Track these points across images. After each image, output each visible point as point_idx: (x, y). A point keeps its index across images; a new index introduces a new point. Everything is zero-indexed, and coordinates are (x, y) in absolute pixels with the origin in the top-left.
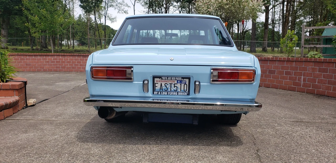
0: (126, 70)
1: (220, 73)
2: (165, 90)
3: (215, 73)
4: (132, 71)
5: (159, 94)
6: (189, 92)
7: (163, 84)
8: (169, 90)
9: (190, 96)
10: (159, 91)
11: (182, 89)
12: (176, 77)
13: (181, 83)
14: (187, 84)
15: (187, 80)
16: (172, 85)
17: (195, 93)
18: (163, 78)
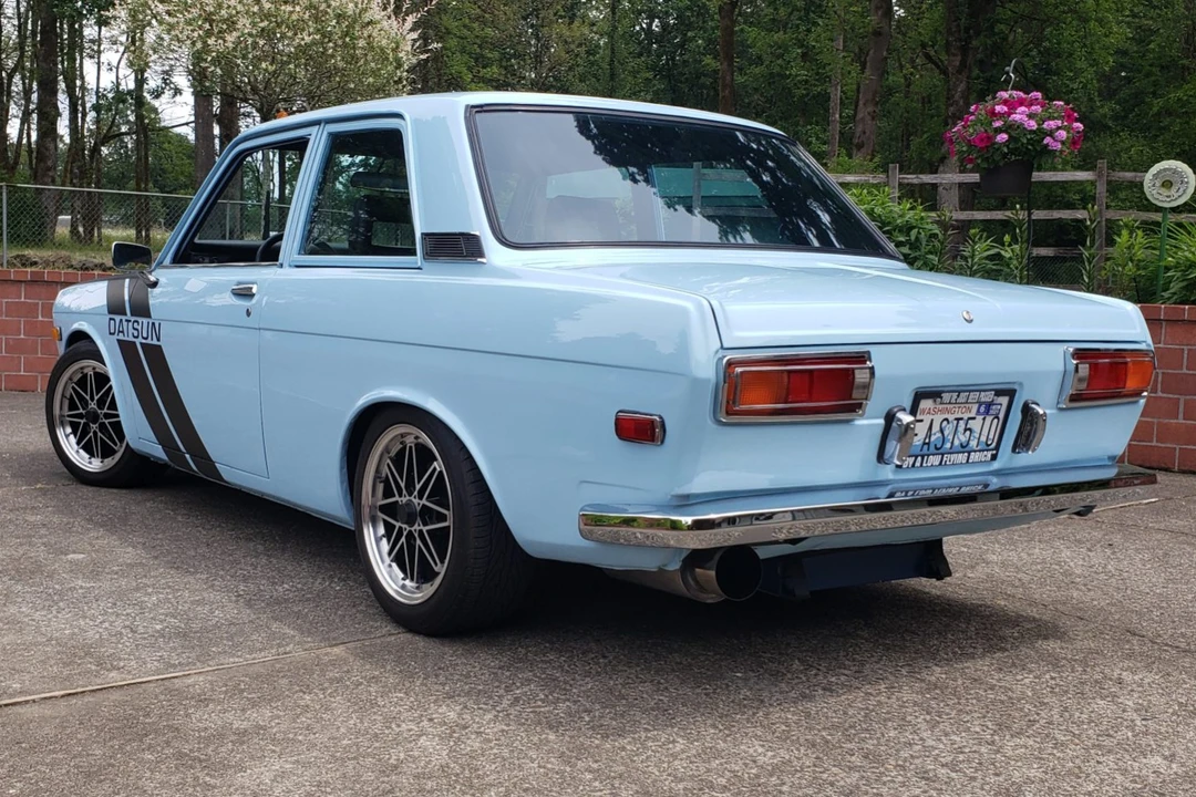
0: (853, 370)
1: (1094, 368)
2: (937, 449)
3: (1084, 369)
4: (872, 369)
5: (918, 464)
6: (997, 448)
7: (938, 419)
8: (948, 445)
9: (996, 465)
10: (918, 452)
11: (983, 439)
12: (980, 391)
13: (987, 412)
14: (1001, 416)
15: (1004, 400)
16: (962, 423)
17: (1014, 450)
18: (946, 397)
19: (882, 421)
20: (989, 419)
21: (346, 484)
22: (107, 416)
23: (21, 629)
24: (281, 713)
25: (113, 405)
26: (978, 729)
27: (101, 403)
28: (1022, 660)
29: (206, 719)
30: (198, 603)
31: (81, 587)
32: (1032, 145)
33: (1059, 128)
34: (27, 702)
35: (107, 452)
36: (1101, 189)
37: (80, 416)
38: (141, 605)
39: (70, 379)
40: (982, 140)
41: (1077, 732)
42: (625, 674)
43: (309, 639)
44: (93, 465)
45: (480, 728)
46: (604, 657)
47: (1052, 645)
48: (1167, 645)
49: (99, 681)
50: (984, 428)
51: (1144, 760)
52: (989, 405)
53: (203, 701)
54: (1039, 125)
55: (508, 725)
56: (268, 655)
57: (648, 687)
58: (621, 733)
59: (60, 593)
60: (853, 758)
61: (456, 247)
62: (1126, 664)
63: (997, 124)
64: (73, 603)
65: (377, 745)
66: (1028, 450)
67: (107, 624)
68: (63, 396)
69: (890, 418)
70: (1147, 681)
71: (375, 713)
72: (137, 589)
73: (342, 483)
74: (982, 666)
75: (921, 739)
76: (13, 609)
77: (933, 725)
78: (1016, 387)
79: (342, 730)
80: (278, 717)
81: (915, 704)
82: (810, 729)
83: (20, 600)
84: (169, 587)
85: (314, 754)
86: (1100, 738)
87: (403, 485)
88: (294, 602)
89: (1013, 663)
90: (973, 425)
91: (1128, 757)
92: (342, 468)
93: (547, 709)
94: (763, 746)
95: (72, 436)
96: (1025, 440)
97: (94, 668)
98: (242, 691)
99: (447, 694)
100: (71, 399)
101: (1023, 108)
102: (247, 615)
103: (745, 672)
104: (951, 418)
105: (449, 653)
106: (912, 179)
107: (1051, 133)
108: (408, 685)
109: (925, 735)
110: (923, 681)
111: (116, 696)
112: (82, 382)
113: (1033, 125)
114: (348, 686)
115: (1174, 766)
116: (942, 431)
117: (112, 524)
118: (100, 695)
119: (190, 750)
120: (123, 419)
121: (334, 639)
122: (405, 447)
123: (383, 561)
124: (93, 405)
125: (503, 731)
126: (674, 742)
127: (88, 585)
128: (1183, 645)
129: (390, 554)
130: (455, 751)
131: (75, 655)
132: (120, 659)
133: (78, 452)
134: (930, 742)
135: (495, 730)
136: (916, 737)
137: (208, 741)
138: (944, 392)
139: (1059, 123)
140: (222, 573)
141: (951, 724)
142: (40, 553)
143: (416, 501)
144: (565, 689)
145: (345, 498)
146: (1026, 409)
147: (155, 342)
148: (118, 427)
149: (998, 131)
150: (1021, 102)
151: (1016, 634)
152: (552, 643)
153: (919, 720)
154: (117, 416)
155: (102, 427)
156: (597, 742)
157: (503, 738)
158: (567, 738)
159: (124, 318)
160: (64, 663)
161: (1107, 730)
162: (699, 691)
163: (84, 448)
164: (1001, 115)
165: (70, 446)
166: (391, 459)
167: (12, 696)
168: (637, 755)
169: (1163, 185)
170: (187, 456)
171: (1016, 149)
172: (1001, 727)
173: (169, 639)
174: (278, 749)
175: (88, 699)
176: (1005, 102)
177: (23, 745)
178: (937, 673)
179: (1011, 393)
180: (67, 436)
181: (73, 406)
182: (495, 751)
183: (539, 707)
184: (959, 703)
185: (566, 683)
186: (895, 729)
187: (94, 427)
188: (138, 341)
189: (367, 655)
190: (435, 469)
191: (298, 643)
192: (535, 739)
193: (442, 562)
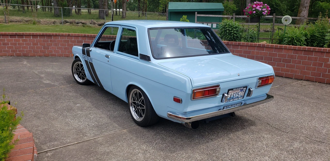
0: (216, 88)
1: (262, 81)
2: (232, 98)
3: (261, 81)
4: (220, 88)
5: (229, 101)
6: (244, 96)
7: (232, 93)
8: (234, 97)
9: (243, 99)
10: (229, 99)
11: (241, 95)
12: (240, 88)
13: (242, 91)
14: (245, 91)
15: (245, 88)
16: (237, 93)
17: (247, 96)
18: (234, 90)
19: (222, 96)
20: (242, 92)
21: (127, 96)
22: (83, 72)
23: (69, 125)
24: (115, 148)
25: (84, 70)
26: (237, 150)
27: (82, 70)
28: (247, 132)
29: (101, 149)
30: (100, 117)
31: (79, 114)
32: (260, 13)
33: (265, 10)
34: (70, 145)
35: (83, 79)
36: (274, 19)
37: (78, 72)
38: (90, 118)
39: (76, 65)
40: (250, 12)
41: (254, 151)
42: (176, 136)
43: (120, 128)
44: (81, 81)
45: (149, 151)
46: (173, 132)
47: (253, 127)
48: (274, 127)
49: (83, 139)
50: (241, 93)
51: (265, 158)
52: (242, 90)
53: (101, 144)
54: (262, 9)
55: (154, 150)
56: (112, 132)
57: (180, 140)
58: (174, 152)
59: (76, 115)
60: (214, 158)
61: (145, 58)
62: (266, 132)
63: (254, 9)
64: (78, 118)
65: (131, 155)
66: (249, 97)
67: (84, 124)
68: (75, 68)
69: (223, 95)
70: (269, 137)
71: (131, 147)
72: (90, 114)
73: (126, 96)
74: (239, 133)
75: (227, 153)
76: (67, 120)
77: (229, 149)
78: (247, 86)
79: (125, 152)
80: (114, 149)
81: (227, 144)
82: (207, 150)
83: (68, 117)
84: (95, 113)
85: (120, 158)
86: (258, 152)
87: (137, 99)
88: (117, 117)
89: (246, 132)
90: (239, 93)
91: (262, 157)
92: (126, 94)
93: (161, 146)
94: (199, 155)
95: (77, 75)
96: (249, 94)
97: (82, 136)
98: (108, 142)
99: (144, 142)
100: (76, 68)
101: (259, 6)
102: (109, 121)
103: (197, 136)
104: (235, 93)
105: (145, 131)
106: (237, 16)
107: (264, 11)
108: (137, 140)
109: (227, 152)
110: (229, 137)
111: (86, 143)
112: (78, 65)
113: (260, 9)
114: (127, 140)
115: (270, 159)
116: (233, 95)
117: (85, 96)
118: (83, 143)
119: (99, 157)
120: (85, 73)
121: (125, 128)
122: (137, 92)
123: (133, 112)
124: (80, 70)
125: (153, 152)
126: (183, 154)
127: (81, 113)
128: (277, 127)
129: (135, 111)
130: (145, 157)
131: (79, 132)
132: (87, 133)
133: (78, 78)
134: (228, 154)
135: (152, 151)
136: (226, 152)
137: (102, 155)
138: (234, 89)
139: (266, 9)
140: (105, 109)
141: (232, 149)
142: (72, 104)
143: (139, 103)
144: (165, 141)
145: (126, 98)
146: (249, 89)
147: (91, 62)
148: (85, 74)
149: (254, 10)
150: (259, 5)
151: (247, 125)
152: (163, 128)
153: (227, 148)
154: (85, 72)
155: (82, 74)
156: (170, 154)
157: (153, 154)
158: (165, 154)
159: (85, 56)
160: (77, 134)
161: (259, 150)
162: (189, 140)
163: (79, 77)
164: (254, 8)
165: (76, 77)
166: (134, 94)
167: (68, 143)
168: (176, 158)
169: (285, 20)
170: (98, 84)
171: (257, 14)
172: (241, 149)
173: (95, 127)
174: (114, 157)
175: (81, 144)
176: (255, 4)
177: (70, 156)
178: (231, 135)
179: (246, 87)
180: (76, 75)
181: (77, 70)
182: (152, 157)
183: (160, 145)
184: (234, 143)
185: (165, 139)
186: (222, 150)
187: (81, 74)
188: (88, 61)
189: (130, 132)
190: (142, 98)
191: (118, 129)
192: (159, 154)
193: (144, 115)
